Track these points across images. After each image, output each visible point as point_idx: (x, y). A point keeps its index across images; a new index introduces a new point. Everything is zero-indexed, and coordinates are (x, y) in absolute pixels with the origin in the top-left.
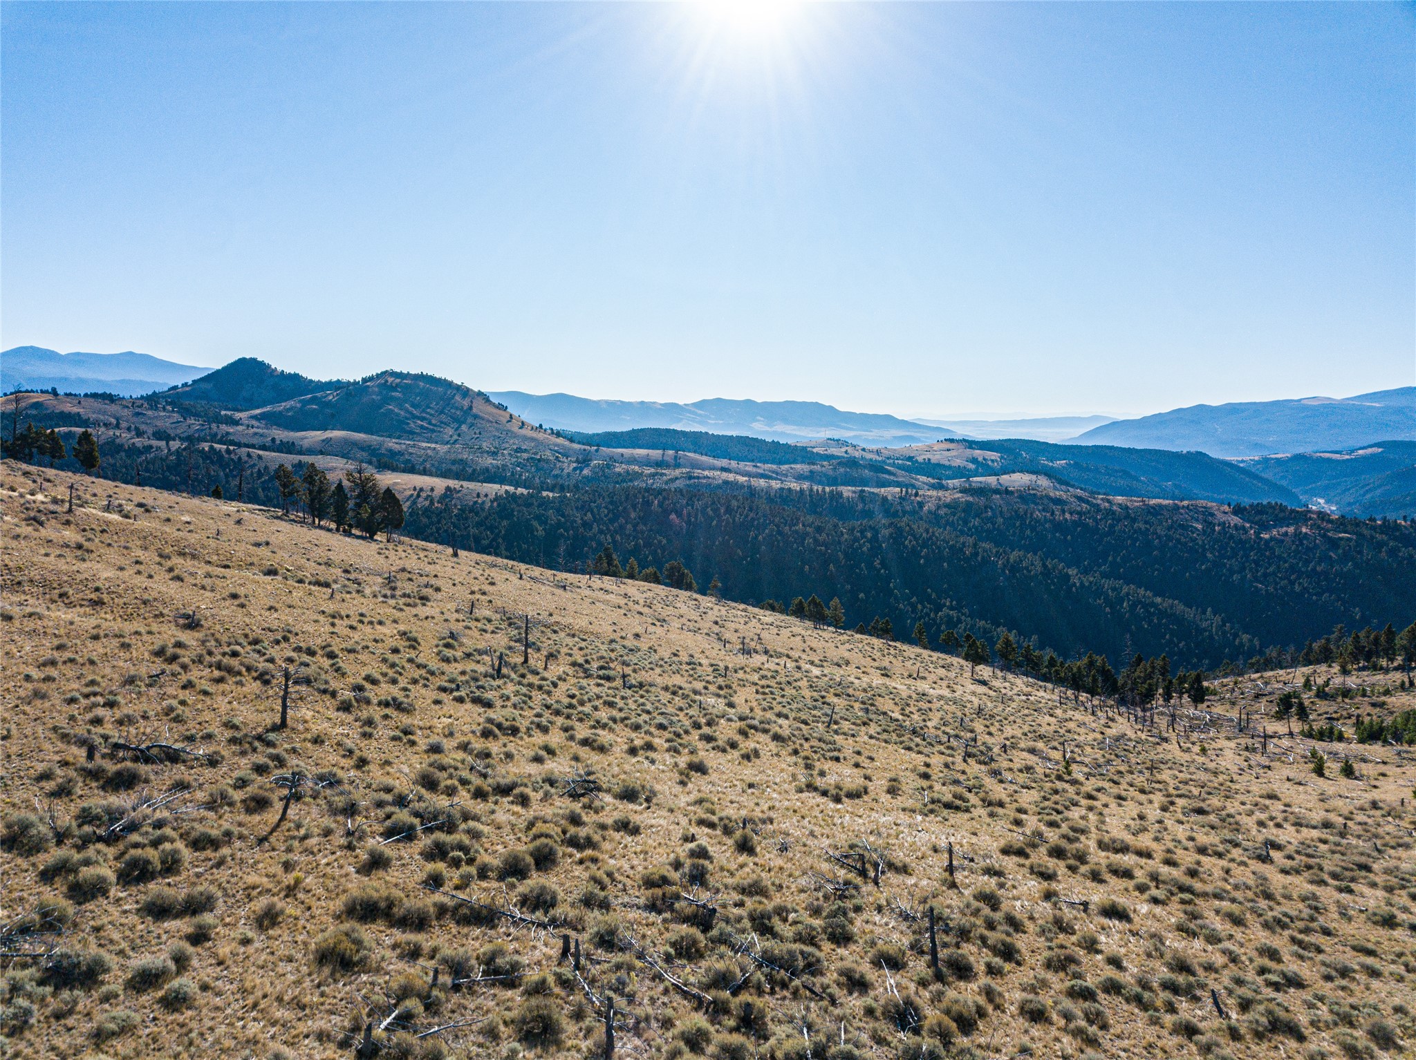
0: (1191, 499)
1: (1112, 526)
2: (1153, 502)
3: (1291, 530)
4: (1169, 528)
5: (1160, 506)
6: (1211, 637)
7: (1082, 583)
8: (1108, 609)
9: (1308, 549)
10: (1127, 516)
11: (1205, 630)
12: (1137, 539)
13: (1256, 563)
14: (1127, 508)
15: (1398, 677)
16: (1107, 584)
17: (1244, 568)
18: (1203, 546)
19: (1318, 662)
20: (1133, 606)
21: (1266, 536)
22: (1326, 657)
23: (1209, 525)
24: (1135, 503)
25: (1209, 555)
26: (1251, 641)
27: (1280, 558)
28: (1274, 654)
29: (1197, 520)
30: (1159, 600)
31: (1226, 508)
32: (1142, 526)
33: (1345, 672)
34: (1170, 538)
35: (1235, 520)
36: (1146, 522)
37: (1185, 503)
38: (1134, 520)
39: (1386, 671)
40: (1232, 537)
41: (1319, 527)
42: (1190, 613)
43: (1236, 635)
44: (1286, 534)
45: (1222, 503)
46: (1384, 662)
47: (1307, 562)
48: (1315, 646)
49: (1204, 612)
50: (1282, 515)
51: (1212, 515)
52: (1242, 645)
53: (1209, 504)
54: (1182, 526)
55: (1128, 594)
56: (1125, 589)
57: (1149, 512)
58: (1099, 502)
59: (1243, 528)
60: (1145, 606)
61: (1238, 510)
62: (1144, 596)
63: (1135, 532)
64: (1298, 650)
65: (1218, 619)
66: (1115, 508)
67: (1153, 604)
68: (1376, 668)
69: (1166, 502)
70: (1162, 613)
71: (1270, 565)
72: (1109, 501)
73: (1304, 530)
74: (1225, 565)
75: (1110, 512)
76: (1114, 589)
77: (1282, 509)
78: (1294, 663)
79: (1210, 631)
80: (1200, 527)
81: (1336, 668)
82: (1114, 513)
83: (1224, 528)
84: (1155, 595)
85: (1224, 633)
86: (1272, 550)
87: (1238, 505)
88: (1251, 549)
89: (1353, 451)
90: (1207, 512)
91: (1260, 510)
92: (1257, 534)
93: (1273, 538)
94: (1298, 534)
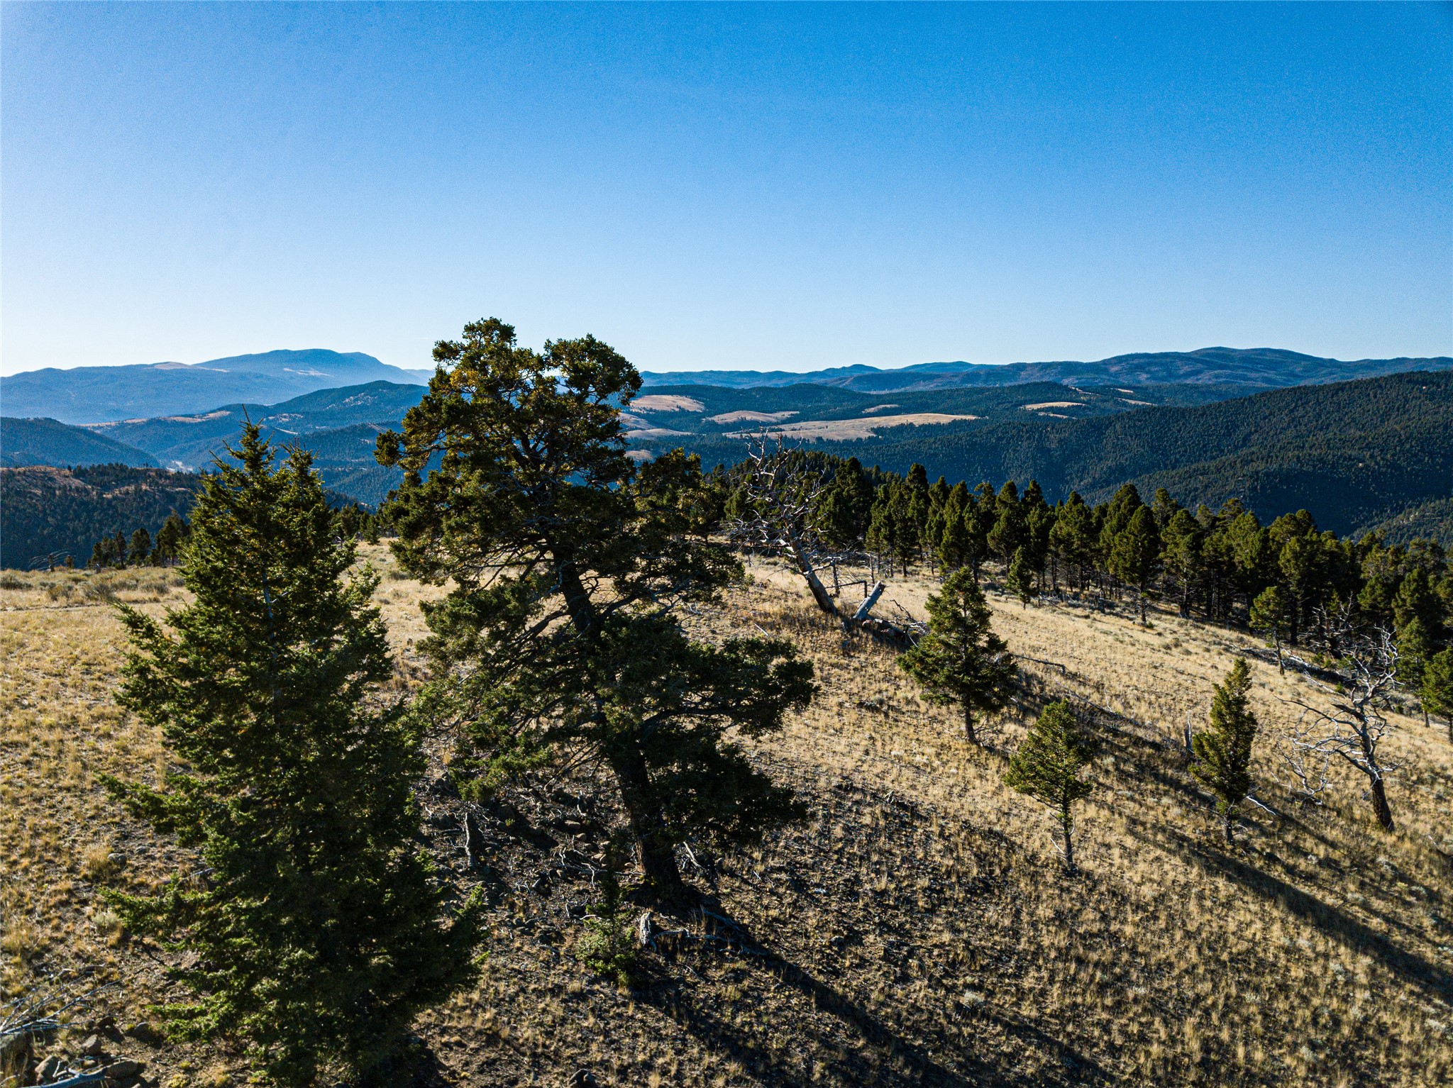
0: (29, 464)
3: (132, 488)
4: (4, 497)
9: (147, 505)
13: (100, 522)
17: (88, 529)
18: (44, 511)
21: (108, 496)
23: (51, 490)
25: (50, 519)
27: (123, 516)
29: (36, 486)
31: (67, 472)
34: (6, 506)
35: (76, 483)
37: (22, 469)
40: (73, 499)
41: (157, 484)
44: (127, 493)
45: (62, 467)
47: (149, 517)
50: (123, 475)
51: (52, 479)
53: (49, 469)
54: (18, 493)
59: (86, 490)
61: (79, 474)
71: (114, 522)
73: (144, 487)
74: (66, 528)
77: (123, 469)
80: (39, 492)
83: (64, 493)
86: (114, 507)
87: (80, 469)
88: (94, 509)
89: (204, 415)
90: (48, 477)
91: (101, 471)
92: (100, 495)
93: (115, 498)
94: (138, 491)
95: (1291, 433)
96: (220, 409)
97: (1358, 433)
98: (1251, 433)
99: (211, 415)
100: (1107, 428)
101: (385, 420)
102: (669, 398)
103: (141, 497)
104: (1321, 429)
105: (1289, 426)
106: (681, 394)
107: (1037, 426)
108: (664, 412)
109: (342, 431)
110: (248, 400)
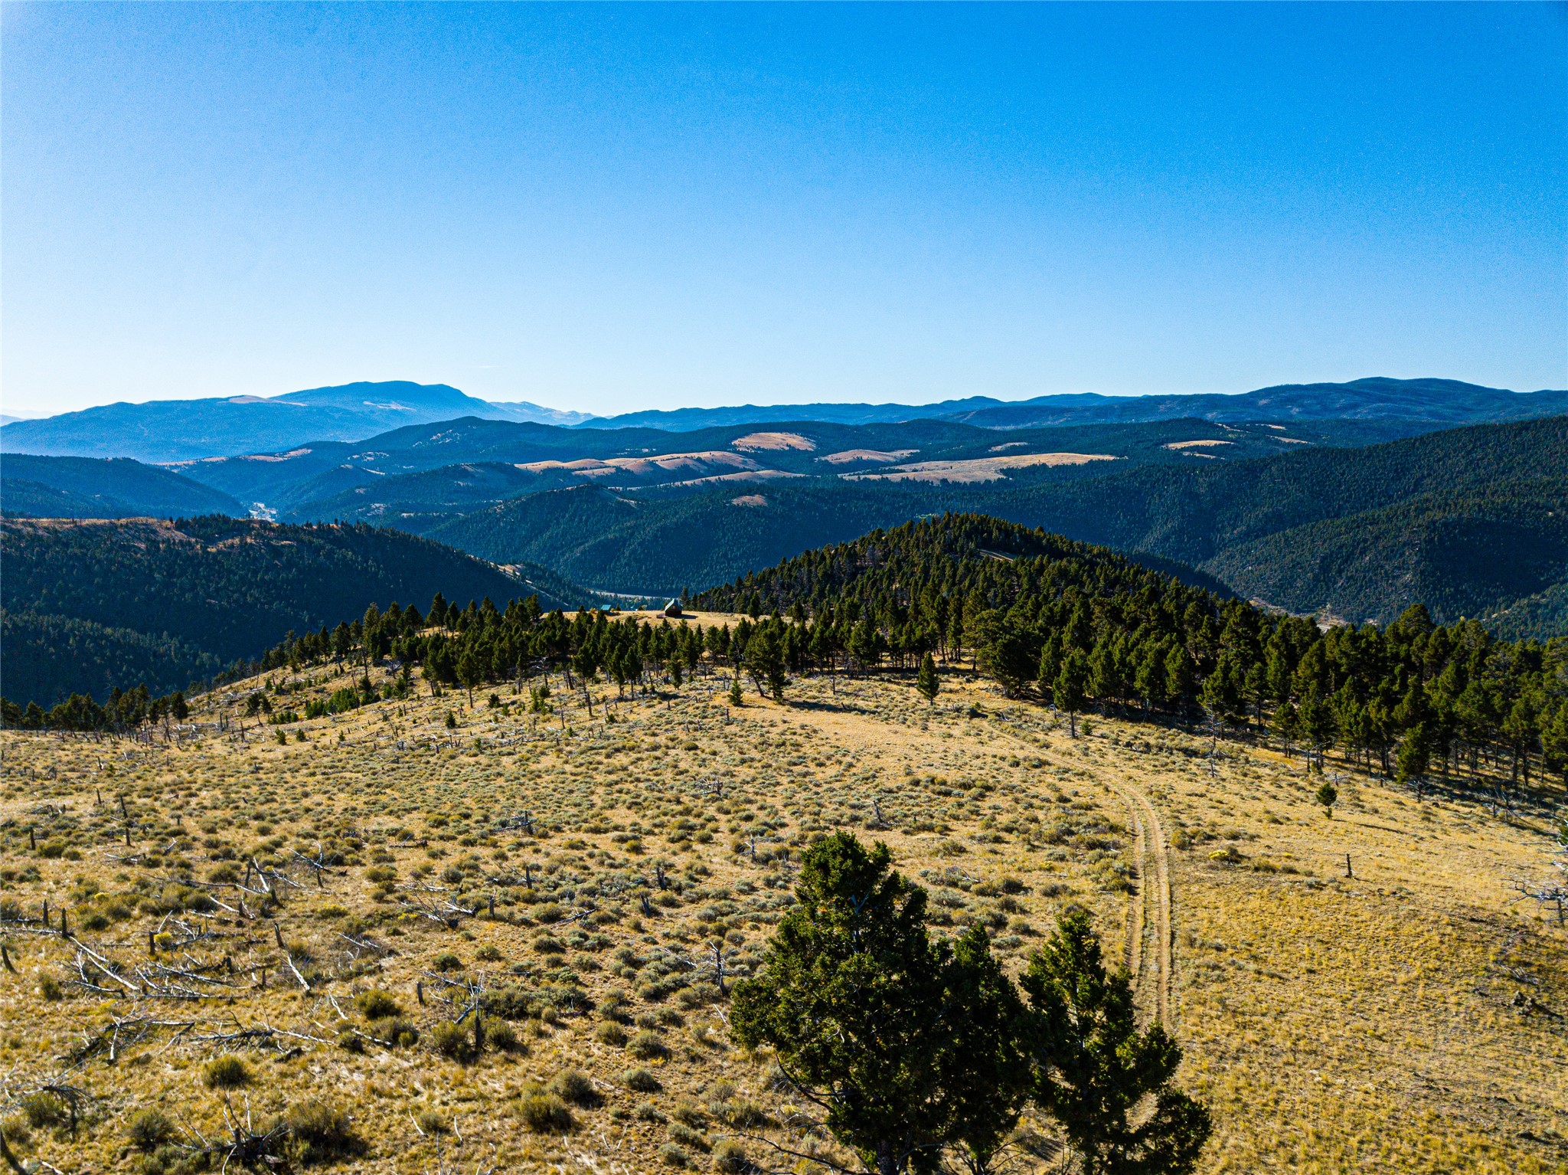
0: (129, 515)
1: (42, 554)
2: (86, 522)
3: (236, 541)
4: (110, 551)
5: (95, 526)
6: (171, 661)
7: (14, 624)
8: (52, 650)
9: (255, 559)
10: (57, 541)
11: (163, 655)
12: (73, 566)
13: (207, 578)
14: (56, 531)
15: (333, 667)
16: (46, 620)
17: (196, 586)
18: (149, 567)
19: (275, 667)
20: (82, 641)
21: (212, 550)
22: (281, 661)
23: (153, 544)
24: (65, 524)
25: (157, 575)
26: (212, 658)
27: (230, 571)
28: (237, 667)
29: (139, 539)
30: (109, 631)
31: (167, 523)
32: (77, 551)
33: (296, 671)
34: (111, 562)
35: (179, 535)
36: (81, 547)
37: (123, 521)
38: (66, 545)
39: (325, 664)
40: (178, 553)
41: (262, 536)
42: (146, 640)
43: (195, 656)
44: (232, 546)
45: (164, 519)
46: (323, 658)
47: (255, 573)
48: (272, 653)
49: (160, 637)
50: (225, 527)
51: (153, 532)
52: (203, 664)
53: (150, 521)
54: (121, 547)
55: (72, 630)
56: (69, 625)
57: (83, 534)
58: (20, 527)
59: (189, 543)
60: (94, 639)
61: (181, 525)
62: (92, 629)
63: (71, 558)
64: (258, 660)
65: (174, 643)
66: (40, 532)
67: (106, 637)
68: (318, 663)
69: (101, 521)
70: (115, 645)
71: (221, 578)
72: (31, 525)
73: (249, 540)
74: (175, 584)
75: (35, 539)
76: (55, 626)
77: (226, 520)
78: (256, 671)
79: (169, 656)
80: (142, 546)
81: (289, 669)
82: (40, 538)
83: (169, 546)
84: (105, 626)
85: (184, 655)
86: (221, 564)
87: (180, 520)
88: (200, 564)
89: (285, 453)
90: (149, 530)
91: (203, 523)
92: (204, 548)
93: (219, 552)
94: (243, 545)
95: (1469, 477)
96: (301, 447)
97: (1546, 479)
98: (1423, 477)
99: (292, 453)
100: (1262, 471)
101: (478, 461)
102: (777, 436)
103: (247, 551)
104: (1503, 473)
105: (1466, 470)
106: (791, 431)
107: (1184, 468)
108: (773, 451)
109: (434, 472)
110: (328, 436)
